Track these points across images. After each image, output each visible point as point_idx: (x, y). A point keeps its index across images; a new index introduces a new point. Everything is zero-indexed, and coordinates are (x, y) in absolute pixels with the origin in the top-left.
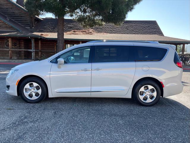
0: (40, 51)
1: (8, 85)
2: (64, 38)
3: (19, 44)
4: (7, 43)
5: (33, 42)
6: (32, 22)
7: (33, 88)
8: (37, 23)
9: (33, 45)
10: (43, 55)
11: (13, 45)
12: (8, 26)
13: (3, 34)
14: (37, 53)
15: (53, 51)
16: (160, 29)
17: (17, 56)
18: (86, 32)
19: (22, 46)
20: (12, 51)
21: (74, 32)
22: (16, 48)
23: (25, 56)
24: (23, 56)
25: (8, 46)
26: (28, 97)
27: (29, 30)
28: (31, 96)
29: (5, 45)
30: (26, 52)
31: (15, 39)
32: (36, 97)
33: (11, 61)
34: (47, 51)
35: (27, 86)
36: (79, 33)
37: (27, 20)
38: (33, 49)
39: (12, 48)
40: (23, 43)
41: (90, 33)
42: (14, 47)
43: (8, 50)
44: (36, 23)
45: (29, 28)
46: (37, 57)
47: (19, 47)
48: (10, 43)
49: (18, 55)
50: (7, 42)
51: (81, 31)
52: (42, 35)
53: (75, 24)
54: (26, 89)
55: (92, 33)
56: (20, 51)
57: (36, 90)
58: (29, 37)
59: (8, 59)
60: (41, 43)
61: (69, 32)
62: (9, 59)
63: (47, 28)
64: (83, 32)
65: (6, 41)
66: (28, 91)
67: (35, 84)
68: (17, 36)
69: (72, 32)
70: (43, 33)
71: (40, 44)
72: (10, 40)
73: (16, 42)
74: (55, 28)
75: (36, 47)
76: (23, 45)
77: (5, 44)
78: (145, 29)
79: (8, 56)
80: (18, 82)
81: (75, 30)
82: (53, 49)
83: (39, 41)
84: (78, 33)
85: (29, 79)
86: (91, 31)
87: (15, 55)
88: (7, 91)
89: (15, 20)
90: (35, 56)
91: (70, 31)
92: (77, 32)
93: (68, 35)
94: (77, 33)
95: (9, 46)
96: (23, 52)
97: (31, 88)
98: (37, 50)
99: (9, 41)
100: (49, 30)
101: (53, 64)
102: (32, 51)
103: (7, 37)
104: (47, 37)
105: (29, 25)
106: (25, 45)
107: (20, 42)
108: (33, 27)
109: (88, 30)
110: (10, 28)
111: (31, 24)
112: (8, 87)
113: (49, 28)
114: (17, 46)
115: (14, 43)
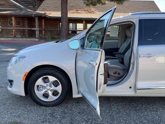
0: (44, 30)
1: (11, 79)
2: (68, 17)
3: (23, 22)
4: (10, 22)
5: (37, 20)
7: (48, 84)
9: (37, 23)
10: (48, 33)
11: (17, 23)
12: (11, 4)
14: (40, 32)
15: (56, 30)
16: (159, 9)
17: (20, 34)
18: (88, 11)
19: (25, 25)
20: (15, 29)
21: (77, 10)
22: (20, 27)
23: (29, 34)
24: (27, 34)
25: (12, 24)
27: (32, 9)
30: (30, 30)
31: (19, 18)
32: (53, 97)
33: (15, 39)
34: (51, 30)
36: (82, 12)
38: (37, 27)
39: (16, 27)
40: (27, 21)
41: (92, 12)
42: (17, 26)
43: (12, 28)
44: (39, 2)
45: (32, 7)
46: (41, 35)
47: (23, 25)
48: (13, 22)
49: (22, 34)
51: (84, 10)
52: (45, 13)
53: (77, 3)
54: (38, 86)
55: (94, 12)
56: (24, 30)
57: (53, 88)
58: (33, 16)
59: (11, 37)
60: (45, 22)
61: (72, 11)
62: (13, 38)
63: (50, 7)
64: (85, 11)
65: (10, 20)
68: (21, 14)
69: (74, 11)
70: (46, 12)
71: (43, 23)
72: (13, 19)
73: (19, 21)
75: (40, 26)
76: (27, 24)
77: (9, 22)
78: (144, 8)
79: (12, 35)
82: (57, 28)
83: (42, 20)
86: (93, 10)
87: (19, 33)
88: (9, 88)
90: (39, 34)
92: (79, 10)
93: (71, 14)
94: (79, 12)
95: (12, 25)
96: (27, 31)
97: (45, 85)
98: (41, 29)
102: (36, 30)
103: (10, 15)
104: (50, 16)
105: (32, 4)
106: (28, 24)
107: (24, 21)
108: (36, 6)
109: (90, 9)
110: (13, 6)
111: (34, 3)
112: (11, 81)
113: (52, 7)
114: (21, 24)
115: (17, 22)
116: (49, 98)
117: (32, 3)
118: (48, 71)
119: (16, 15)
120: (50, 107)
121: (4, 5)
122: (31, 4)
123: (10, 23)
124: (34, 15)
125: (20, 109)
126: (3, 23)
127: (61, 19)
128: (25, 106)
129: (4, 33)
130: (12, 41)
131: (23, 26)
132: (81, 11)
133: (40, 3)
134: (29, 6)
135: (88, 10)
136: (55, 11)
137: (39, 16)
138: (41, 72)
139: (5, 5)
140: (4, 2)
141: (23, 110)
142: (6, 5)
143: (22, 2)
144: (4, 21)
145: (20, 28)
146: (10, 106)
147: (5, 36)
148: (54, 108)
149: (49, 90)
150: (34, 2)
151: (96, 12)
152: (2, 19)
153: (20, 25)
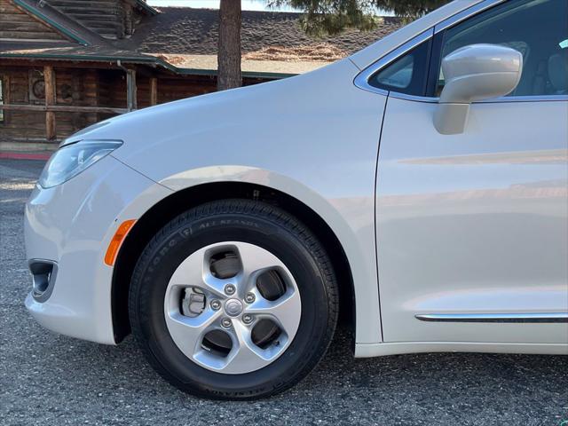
1: (43, 256)
2: (242, 70)
3: (82, 89)
4: (38, 86)
5: (130, 80)
6: (125, 18)
7: (235, 282)
8: (140, 23)
9: (131, 91)
11: (59, 92)
12: (41, 25)
13: (22, 52)
18: (312, 54)
19: (91, 97)
20: (54, 112)
21: (272, 52)
22: (71, 104)
25: (41, 96)
26: (199, 357)
27: (116, 43)
28: (218, 343)
29: (31, 92)
31: (67, 71)
32: (256, 351)
33: (52, 147)
35: (194, 269)
36: (288, 56)
37: (106, 10)
38: (131, 105)
39: (58, 104)
40: (94, 85)
41: (326, 58)
42: (61, 100)
43: (41, 108)
44: (138, 22)
45: (115, 38)
47: (81, 99)
48: (47, 86)
50: (38, 81)
51: (296, 51)
53: (270, 27)
54: (181, 293)
55: (332, 58)
57: (258, 305)
58: (119, 62)
59: (41, 142)
61: (253, 53)
62: (44, 142)
63: (177, 39)
64: (300, 54)
65: (35, 80)
66: (196, 307)
67: (255, 257)
68: (74, 57)
69: (263, 52)
71: (154, 91)
72: (48, 74)
73: (69, 83)
74: (203, 39)
76: (95, 95)
77: (31, 88)
79: (42, 132)
80: (117, 237)
81: (272, 48)
83: (149, 84)
84: (284, 56)
85: (204, 217)
86: (328, 51)
87: (67, 127)
88: (34, 306)
89: (63, 10)
91: (255, 51)
92: (279, 51)
93: (251, 61)
94: (280, 55)
95: (44, 97)
97: (219, 287)
99: (44, 81)
100: (184, 44)
101: (398, 103)
103: (37, 62)
104: (178, 66)
105: (112, 26)
106: (100, 94)
107: (85, 85)
108: (127, 33)
109: (318, 48)
110: (49, 32)
111: (122, 25)
112: (44, 271)
113: (184, 40)
114: (73, 95)
115: (61, 87)
116: (232, 356)
117: (115, 23)
118: (241, 219)
119: (60, 61)
120: (233, 405)
121: (15, 26)
122: (110, 27)
123: (36, 91)
124: (121, 60)
125: (82, 413)
126: (11, 92)
127: (216, 77)
128: (109, 394)
129: (14, 126)
130: (40, 153)
131: (80, 102)
132: (287, 53)
133: (142, 25)
134: (105, 36)
135: (309, 51)
136: (194, 54)
137: (140, 65)
138: (205, 222)
139: (18, 29)
140: (16, 17)
141: (99, 418)
142: (21, 28)
143: (78, 21)
144: (16, 84)
145: (72, 108)
146: (32, 393)
147: (19, 137)
148: (256, 410)
149: (235, 313)
150: (121, 22)
151: (338, 57)
152: (6, 78)
153: (70, 99)
